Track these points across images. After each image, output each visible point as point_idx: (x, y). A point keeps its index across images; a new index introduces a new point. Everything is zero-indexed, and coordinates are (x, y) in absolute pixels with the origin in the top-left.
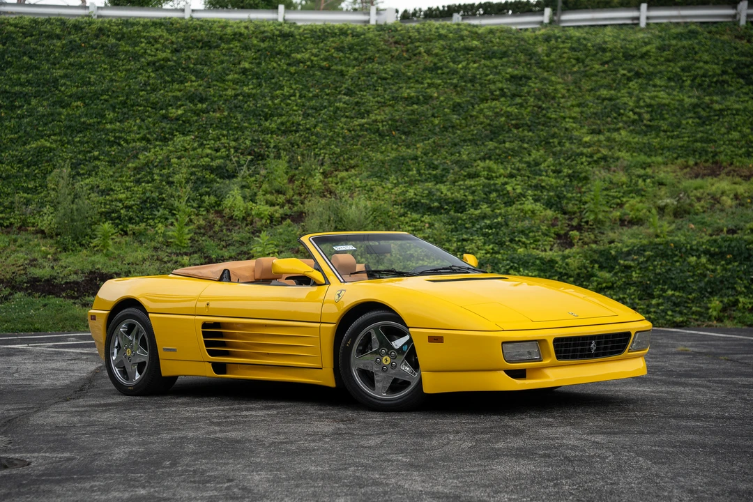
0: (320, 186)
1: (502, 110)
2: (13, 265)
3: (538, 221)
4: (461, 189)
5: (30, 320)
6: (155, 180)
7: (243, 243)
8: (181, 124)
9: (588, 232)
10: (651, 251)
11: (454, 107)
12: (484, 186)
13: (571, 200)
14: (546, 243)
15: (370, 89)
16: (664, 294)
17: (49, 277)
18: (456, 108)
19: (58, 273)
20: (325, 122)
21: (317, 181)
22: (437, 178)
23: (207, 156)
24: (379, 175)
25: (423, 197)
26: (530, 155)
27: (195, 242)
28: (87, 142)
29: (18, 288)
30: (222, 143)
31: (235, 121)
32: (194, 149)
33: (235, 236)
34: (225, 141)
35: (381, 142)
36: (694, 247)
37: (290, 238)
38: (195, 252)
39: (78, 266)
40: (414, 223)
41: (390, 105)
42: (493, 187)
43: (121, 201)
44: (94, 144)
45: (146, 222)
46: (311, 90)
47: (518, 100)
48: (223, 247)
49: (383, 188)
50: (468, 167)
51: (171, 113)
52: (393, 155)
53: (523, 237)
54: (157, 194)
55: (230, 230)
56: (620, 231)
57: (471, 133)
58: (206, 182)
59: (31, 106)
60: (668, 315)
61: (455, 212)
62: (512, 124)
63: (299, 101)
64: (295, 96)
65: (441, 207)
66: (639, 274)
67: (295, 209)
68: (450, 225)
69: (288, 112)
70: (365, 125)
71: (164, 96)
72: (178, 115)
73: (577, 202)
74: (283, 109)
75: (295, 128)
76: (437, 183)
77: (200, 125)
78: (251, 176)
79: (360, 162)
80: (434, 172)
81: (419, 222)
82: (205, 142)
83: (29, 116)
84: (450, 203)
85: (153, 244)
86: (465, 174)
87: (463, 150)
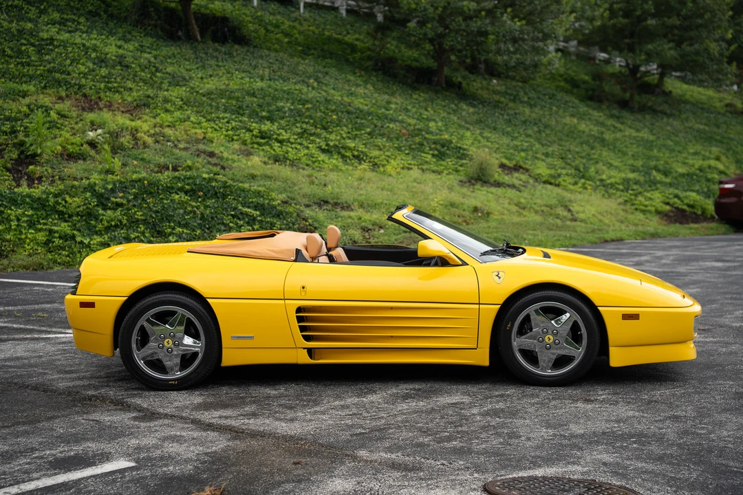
36: (169, 185)
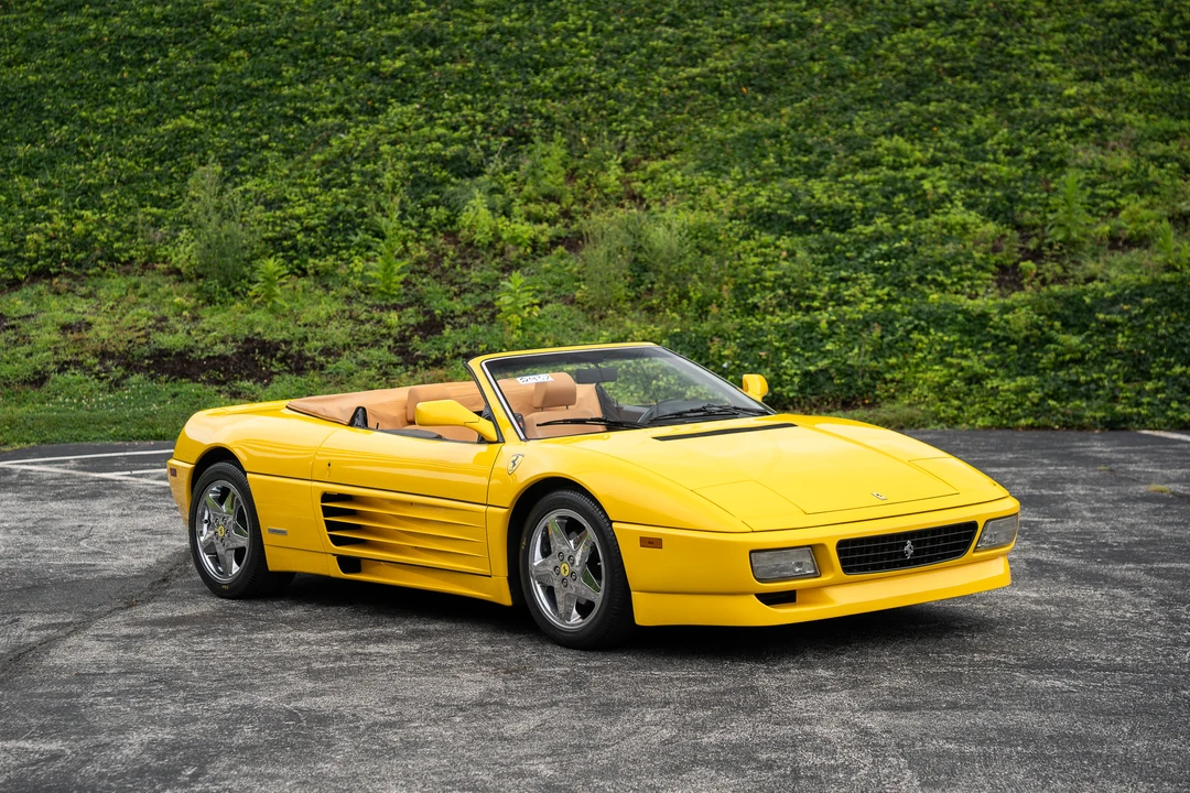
0: (617, 186)
1: (929, 43)
2: (130, 328)
3: (969, 244)
4: (846, 189)
5: (150, 420)
6: (354, 182)
7: (487, 287)
8: (400, 85)
9: (1051, 261)
10: (1154, 297)
11: (848, 42)
12: (885, 183)
13: (1030, 205)
14: (979, 282)
15: (709, 14)
16: (1168, 373)
17: (182, 348)
18: (852, 43)
19: (197, 341)
20: (632, 74)
21: (613, 178)
22: (810, 169)
23: (438, 139)
24: (714, 165)
25: (782, 203)
26: (970, 123)
27: (410, 287)
28: (252, 119)
29: (135, 367)
30: (464, 116)
31: (485, 77)
32: (418, 127)
33: (475, 276)
34: (468, 112)
35: (722, 106)
37: (562, 277)
38: (410, 304)
39: (228, 330)
40: (763, 250)
41: (741, 41)
42: (899, 185)
43: (298, 218)
44: (262, 122)
45: (336, 253)
46: (613, 18)
47: (959, 25)
48: (455, 294)
49: (720, 187)
50: (861, 148)
51: (385, 66)
52: (740, 129)
53: (941, 272)
54: (355, 207)
55: (467, 266)
56: (1109, 258)
57: (874, 87)
58: (435, 184)
59: (167, 60)
60: (1172, 408)
61: (832, 230)
62: (944, 69)
63: (591, 38)
64: (584, 30)
65: (811, 222)
66: (1129, 337)
67: (574, 227)
68: (822, 253)
69: (572, 58)
70: (698, 79)
71: (375, 37)
72: (396, 69)
73: (1040, 208)
74: (564, 53)
75: (581, 86)
76: (810, 177)
77: (430, 85)
78: (506, 171)
79: (685, 144)
80: (806, 159)
81: (773, 248)
82: (436, 115)
83: (166, 76)
84: (826, 214)
85: (346, 290)
86: (857, 160)
87: (857, 118)
